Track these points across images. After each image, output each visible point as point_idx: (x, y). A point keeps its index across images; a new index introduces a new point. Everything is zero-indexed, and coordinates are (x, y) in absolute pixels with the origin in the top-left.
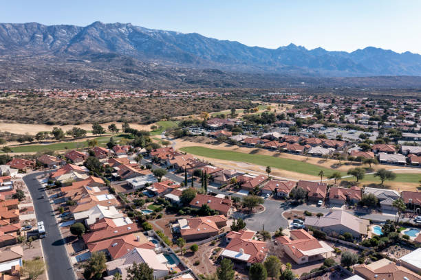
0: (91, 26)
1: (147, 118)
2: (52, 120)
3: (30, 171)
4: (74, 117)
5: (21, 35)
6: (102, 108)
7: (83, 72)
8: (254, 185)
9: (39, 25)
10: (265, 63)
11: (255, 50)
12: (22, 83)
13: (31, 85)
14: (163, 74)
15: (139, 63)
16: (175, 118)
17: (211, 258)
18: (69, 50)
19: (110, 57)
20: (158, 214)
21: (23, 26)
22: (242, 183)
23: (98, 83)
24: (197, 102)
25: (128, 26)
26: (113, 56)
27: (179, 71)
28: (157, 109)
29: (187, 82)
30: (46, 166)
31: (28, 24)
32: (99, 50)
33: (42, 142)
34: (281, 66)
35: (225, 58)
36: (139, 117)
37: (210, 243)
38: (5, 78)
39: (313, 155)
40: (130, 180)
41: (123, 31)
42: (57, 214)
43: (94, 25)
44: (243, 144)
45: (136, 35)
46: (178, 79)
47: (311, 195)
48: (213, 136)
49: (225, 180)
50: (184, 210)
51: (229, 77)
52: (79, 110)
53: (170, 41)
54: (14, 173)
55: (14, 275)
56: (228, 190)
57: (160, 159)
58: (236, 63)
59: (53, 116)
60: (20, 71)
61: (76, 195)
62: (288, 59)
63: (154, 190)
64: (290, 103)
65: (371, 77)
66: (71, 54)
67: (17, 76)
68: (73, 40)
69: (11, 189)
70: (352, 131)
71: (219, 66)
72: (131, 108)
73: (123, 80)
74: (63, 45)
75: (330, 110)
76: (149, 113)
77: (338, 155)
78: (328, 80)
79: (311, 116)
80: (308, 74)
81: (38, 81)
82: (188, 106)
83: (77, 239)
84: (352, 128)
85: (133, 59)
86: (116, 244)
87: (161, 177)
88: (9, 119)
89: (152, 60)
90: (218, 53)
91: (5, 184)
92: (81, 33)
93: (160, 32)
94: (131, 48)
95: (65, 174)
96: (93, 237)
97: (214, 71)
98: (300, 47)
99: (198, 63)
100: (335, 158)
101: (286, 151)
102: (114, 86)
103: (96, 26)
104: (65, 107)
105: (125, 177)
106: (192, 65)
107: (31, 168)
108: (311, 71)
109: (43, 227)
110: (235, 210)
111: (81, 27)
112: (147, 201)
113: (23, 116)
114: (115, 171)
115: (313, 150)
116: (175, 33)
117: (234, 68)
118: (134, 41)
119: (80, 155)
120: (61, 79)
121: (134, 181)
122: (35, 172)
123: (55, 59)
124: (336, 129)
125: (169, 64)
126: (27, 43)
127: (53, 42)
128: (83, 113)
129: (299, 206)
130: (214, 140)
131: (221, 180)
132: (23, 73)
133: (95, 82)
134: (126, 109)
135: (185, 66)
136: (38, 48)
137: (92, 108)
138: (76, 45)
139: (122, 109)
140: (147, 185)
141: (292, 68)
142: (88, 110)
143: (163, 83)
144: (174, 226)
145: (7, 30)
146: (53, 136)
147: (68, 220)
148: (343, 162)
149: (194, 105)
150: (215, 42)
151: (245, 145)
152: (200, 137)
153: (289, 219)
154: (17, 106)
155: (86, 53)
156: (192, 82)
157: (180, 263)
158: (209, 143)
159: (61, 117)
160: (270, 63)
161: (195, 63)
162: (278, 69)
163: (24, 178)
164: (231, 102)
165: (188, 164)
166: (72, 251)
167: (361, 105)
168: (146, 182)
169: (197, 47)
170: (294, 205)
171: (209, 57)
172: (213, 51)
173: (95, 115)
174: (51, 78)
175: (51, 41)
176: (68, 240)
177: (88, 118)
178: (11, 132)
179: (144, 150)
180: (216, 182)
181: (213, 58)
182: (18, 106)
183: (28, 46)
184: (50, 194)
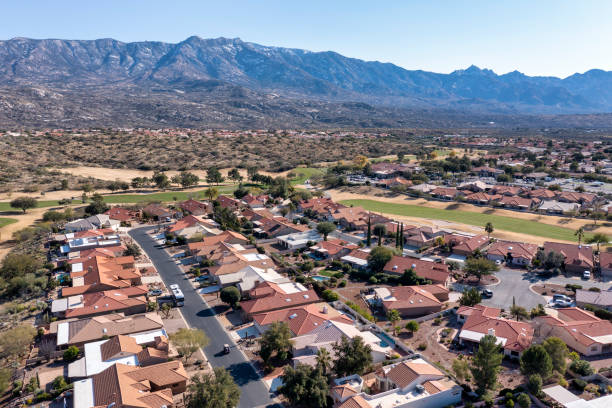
0: (184, 42)
1: (278, 164)
2: (147, 164)
3: (136, 225)
4: (176, 160)
5: (91, 56)
6: (213, 150)
7: (175, 106)
8: (473, 248)
9: (115, 42)
10: (432, 95)
11: (417, 75)
12: (95, 120)
13: (106, 124)
14: (286, 110)
15: (251, 94)
16: (317, 164)
17: (442, 342)
18: (155, 76)
19: (211, 86)
20: (339, 281)
21: (94, 43)
22: (454, 245)
23: (196, 121)
24: (345, 144)
25: (236, 42)
26: (215, 84)
27: (309, 106)
28: (290, 152)
29: (321, 121)
30: (156, 218)
31: (100, 40)
32: (195, 75)
33: (139, 192)
34: (458, 99)
35: (373, 87)
36: (266, 162)
37: (433, 321)
38: (71, 113)
39: (548, 212)
40: (283, 238)
41: (229, 49)
42: (191, 278)
43: (189, 41)
44: (433, 196)
45: (247, 54)
46: (309, 116)
47: (570, 263)
48: (384, 186)
49: (425, 240)
50: (378, 277)
51: (381, 114)
52: (183, 151)
53: (295, 64)
54: (115, 226)
55: (161, 349)
56: (433, 254)
57: (316, 213)
58: (390, 94)
59: (148, 159)
60: (90, 104)
61: (212, 253)
62: (469, 88)
63: (322, 250)
64: (481, 148)
65: (598, 115)
66: (158, 81)
67: (87, 111)
68: (161, 63)
69: (119, 244)
70: (596, 183)
71: (365, 98)
72: (254, 149)
73: (230, 117)
74: (146, 70)
75: (549, 157)
76: (280, 157)
77: (588, 212)
78: (530, 119)
79: (521, 164)
80: (499, 110)
81: (115, 118)
82: (334, 148)
83: (231, 310)
84: (594, 180)
85: (244, 88)
86: (295, 315)
87: (326, 235)
88: (89, 161)
89: (270, 90)
90: (363, 81)
91: (110, 237)
92: (172, 53)
93: (280, 50)
94: (240, 73)
95: (188, 226)
96: (257, 306)
97: (359, 105)
98: (485, 70)
99: (335, 94)
100: (584, 217)
101: (503, 207)
102: (219, 125)
103: (192, 42)
104: (164, 147)
105: (273, 233)
106: (325, 97)
107: (137, 220)
108: (503, 106)
109: (179, 290)
110: (454, 281)
111: (171, 45)
112: (316, 266)
113: (108, 158)
114: (256, 226)
115: (546, 205)
116: (302, 51)
117: (386, 102)
118: (244, 64)
119: (201, 206)
120: (145, 115)
121: (289, 239)
122: (143, 226)
123: (137, 89)
124: (570, 180)
125: (292, 95)
126: (99, 67)
127: (133, 66)
128: (189, 154)
129: (552, 279)
130: (387, 192)
131: (419, 240)
132: (95, 107)
133: (191, 119)
134: (247, 151)
135: (316, 98)
136: (114, 74)
137: (201, 149)
138: (165, 70)
139: (242, 150)
140: (309, 244)
141: (473, 100)
142: (195, 151)
143: (287, 121)
144: (369, 297)
145: (73, 49)
146: (154, 184)
147: (211, 284)
148: (599, 222)
149: (342, 147)
150: (358, 64)
151: (435, 197)
152: (366, 187)
153: (544, 294)
154: (98, 145)
155: (178, 80)
156: (328, 121)
157: (397, 346)
158: (380, 195)
159: (159, 160)
160: (440, 94)
161: (330, 94)
162: (453, 103)
163: (129, 232)
164: (395, 145)
165: (360, 219)
166: (229, 324)
167: (596, 151)
168: (306, 241)
169: (333, 71)
170: (545, 276)
171: (350, 86)
172: (356, 76)
173: (205, 159)
174: (132, 114)
175: (131, 64)
176: (219, 310)
177: (195, 162)
178: (96, 177)
179: (287, 202)
180: (411, 243)
181: (356, 88)
182: (100, 145)
183: (100, 72)
184: (172, 252)
